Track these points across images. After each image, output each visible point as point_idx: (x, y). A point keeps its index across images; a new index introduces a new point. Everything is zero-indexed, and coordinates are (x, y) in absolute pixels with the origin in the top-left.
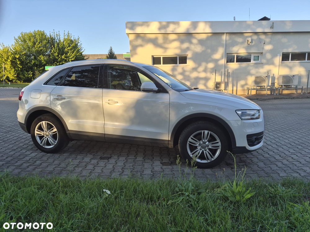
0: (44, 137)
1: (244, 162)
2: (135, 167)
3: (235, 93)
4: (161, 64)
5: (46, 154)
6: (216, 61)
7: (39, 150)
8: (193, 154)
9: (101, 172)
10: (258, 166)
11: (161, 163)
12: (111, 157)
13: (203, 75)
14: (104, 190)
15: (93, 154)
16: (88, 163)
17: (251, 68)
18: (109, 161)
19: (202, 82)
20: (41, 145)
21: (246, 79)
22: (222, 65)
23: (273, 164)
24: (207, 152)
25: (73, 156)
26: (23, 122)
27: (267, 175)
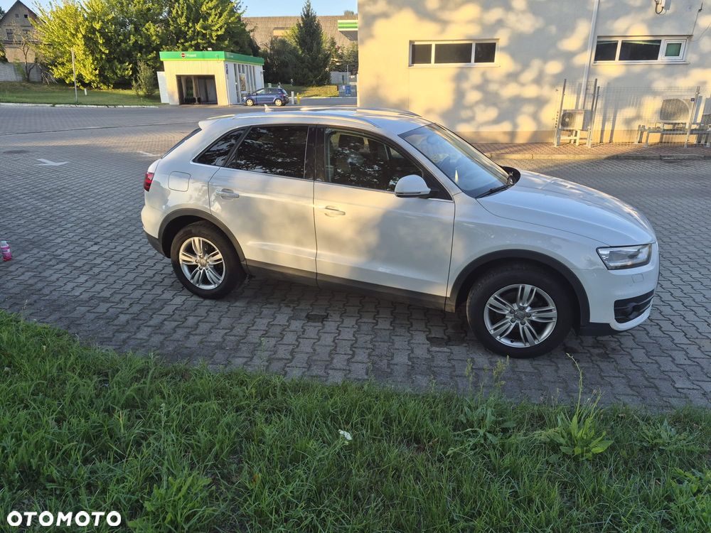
0: (198, 269)
1: (604, 345)
2: (376, 344)
3: (606, 139)
4: (430, 63)
5: (202, 300)
6: (569, 56)
7: (186, 290)
8: (495, 329)
9: (312, 351)
10: (631, 360)
11: (428, 339)
12: (327, 317)
13: (531, 91)
14: (342, 432)
15: (292, 305)
16: (284, 327)
17: (656, 75)
18: (324, 325)
19: (529, 109)
20: (192, 282)
21: (638, 104)
22: (583, 67)
23: (665, 355)
24: (525, 328)
25: (255, 308)
26: (155, 234)
27: (649, 382)
